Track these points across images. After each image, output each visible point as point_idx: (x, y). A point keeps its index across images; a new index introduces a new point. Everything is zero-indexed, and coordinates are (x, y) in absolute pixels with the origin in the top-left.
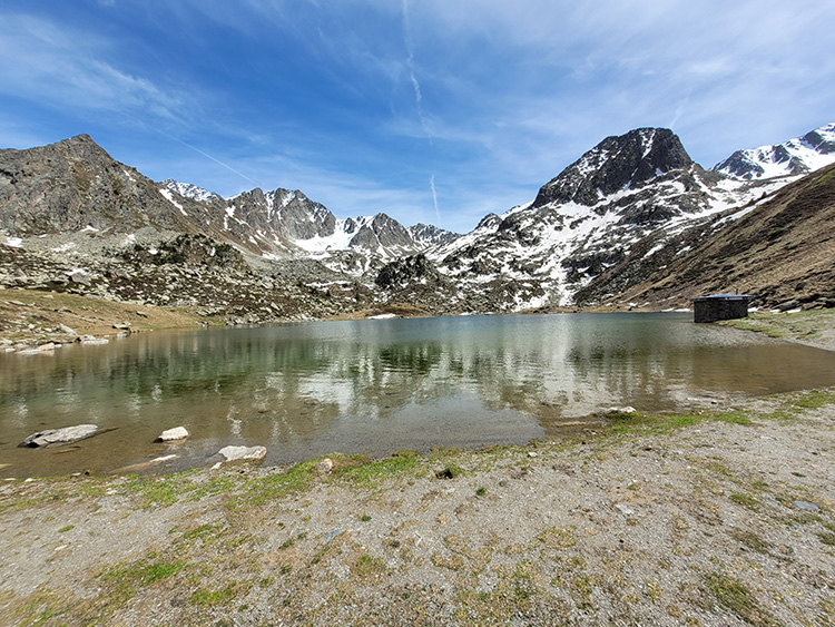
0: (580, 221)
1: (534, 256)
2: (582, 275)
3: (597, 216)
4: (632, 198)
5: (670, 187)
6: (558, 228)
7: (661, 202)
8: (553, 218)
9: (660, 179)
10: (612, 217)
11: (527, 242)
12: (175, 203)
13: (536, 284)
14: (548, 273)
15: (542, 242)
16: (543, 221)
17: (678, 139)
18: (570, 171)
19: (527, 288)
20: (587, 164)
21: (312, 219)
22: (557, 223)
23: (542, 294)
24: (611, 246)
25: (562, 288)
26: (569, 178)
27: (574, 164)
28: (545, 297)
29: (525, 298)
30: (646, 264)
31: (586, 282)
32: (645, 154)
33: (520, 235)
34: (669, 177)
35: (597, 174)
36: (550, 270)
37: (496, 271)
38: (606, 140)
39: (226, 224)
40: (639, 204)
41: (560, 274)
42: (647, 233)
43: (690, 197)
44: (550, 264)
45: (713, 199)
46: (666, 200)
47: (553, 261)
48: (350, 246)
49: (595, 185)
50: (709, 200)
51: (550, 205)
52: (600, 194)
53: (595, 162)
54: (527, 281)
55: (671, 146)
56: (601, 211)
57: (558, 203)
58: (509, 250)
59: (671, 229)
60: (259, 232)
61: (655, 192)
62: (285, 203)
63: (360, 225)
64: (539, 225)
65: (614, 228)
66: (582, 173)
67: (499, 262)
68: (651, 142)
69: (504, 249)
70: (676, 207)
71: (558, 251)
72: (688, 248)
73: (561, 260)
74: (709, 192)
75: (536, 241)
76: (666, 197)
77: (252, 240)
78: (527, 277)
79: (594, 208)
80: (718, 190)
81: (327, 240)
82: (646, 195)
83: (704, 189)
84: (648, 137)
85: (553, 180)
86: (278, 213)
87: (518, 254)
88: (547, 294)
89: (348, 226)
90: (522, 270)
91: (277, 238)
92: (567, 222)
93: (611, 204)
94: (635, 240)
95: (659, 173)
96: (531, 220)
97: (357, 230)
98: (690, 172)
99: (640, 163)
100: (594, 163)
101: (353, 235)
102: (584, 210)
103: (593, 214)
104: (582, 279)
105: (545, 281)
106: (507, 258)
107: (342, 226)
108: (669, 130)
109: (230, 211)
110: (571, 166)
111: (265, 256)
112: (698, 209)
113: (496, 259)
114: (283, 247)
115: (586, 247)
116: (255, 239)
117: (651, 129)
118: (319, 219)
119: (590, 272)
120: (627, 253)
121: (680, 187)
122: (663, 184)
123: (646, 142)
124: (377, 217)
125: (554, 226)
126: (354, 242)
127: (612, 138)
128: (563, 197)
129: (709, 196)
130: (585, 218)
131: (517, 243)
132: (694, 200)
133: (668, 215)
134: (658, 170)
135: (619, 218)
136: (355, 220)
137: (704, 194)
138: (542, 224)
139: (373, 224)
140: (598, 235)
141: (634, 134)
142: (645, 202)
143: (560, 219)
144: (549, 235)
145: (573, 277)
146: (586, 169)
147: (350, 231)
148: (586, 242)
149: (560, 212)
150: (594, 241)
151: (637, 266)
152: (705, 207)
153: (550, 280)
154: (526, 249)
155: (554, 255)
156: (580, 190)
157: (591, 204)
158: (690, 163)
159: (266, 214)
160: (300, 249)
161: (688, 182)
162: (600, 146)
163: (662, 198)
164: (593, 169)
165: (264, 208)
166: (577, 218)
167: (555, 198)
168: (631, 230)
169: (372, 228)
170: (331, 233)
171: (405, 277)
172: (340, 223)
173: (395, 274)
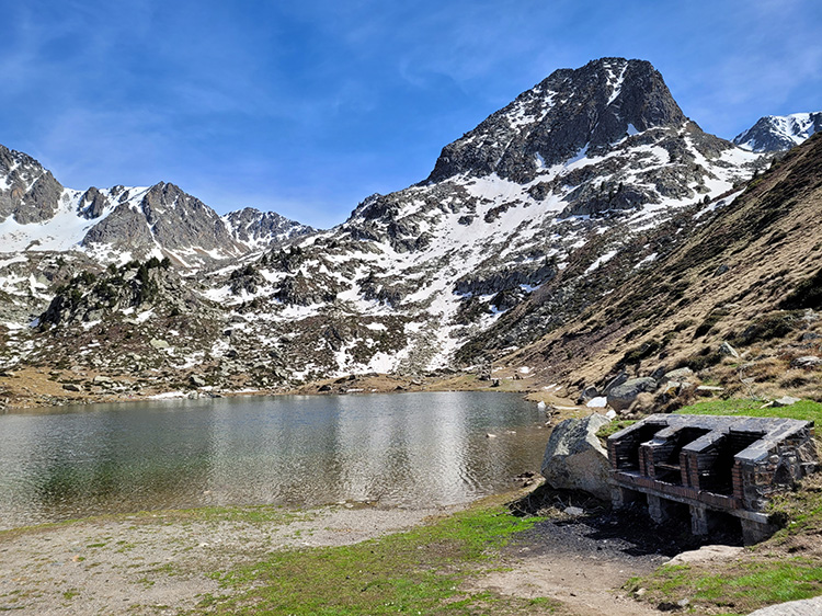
0: (503, 208)
1: (410, 270)
2: (484, 308)
3: (532, 200)
4: (588, 172)
5: (647, 155)
6: (465, 221)
7: (631, 178)
8: (458, 201)
9: (633, 142)
10: (555, 203)
11: (406, 243)
13: (394, 324)
14: (428, 303)
15: (433, 243)
16: (441, 206)
17: (660, 78)
18: (495, 122)
19: (372, 334)
20: (522, 112)
21: (2, 184)
22: (464, 212)
23: (399, 346)
24: (542, 253)
25: (443, 333)
26: (491, 133)
27: (502, 112)
28: (403, 354)
29: (361, 354)
30: (582, 287)
31: (487, 322)
32: (611, 100)
33: (393, 230)
34: (648, 140)
35: (536, 130)
36: (433, 297)
37: (327, 298)
38: (554, 75)
40: (597, 182)
41: (447, 305)
42: (601, 231)
43: (674, 173)
44: (435, 286)
45: (712, 176)
46: (638, 175)
47: (442, 281)
48: (84, 243)
49: (531, 148)
50: (705, 178)
51: (458, 180)
52: (539, 163)
53: (535, 110)
54: (379, 320)
55: (649, 89)
56: (539, 193)
57: (470, 176)
58: (369, 257)
59: (639, 224)
61: (623, 161)
63: (115, 203)
64: (431, 214)
65: (554, 222)
66: (513, 126)
67: (341, 279)
68: (621, 80)
69: (358, 255)
70: (652, 187)
71: (456, 263)
72: (652, 257)
73: (455, 279)
74: (705, 165)
75: (421, 243)
76: (639, 171)
78: (386, 310)
79: (528, 186)
80: (722, 164)
81: (33, 229)
82: (610, 166)
83: (700, 160)
84: (616, 72)
85: (466, 136)
87: (381, 264)
88: (411, 345)
89: (87, 204)
90: (380, 297)
92: (481, 210)
93: (555, 181)
94: (581, 244)
95: (632, 131)
96: (420, 203)
97: (106, 212)
98: (679, 133)
99: (603, 112)
100: (534, 112)
101: (96, 221)
102: (513, 190)
103: (525, 198)
104: (485, 316)
105: (416, 319)
106: (359, 274)
107: (75, 203)
108: (647, 63)
110: (497, 114)
112: (686, 192)
113: (337, 274)
115: (503, 254)
117: (621, 60)
118: (20, 185)
119: (497, 302)
120: (562, 266)
121: (662, 155)
122: (637, 149)
123: (613, 81)
124: (154, 189)
125: (459, 216)
126: (93, 236)
127: (564, 72)
128: (479, 166)
129: (705, 172)
130: (512, 204)
131: (386, 246)
132: (681, 176)
133: (638, 200)
134: (630, 126)
135: (566, 204)
136: (104, 192)
137: (698, 167)
138: (437, 211)
139: (144, 203)
140: (528, 233)
141: (595, 67)
142: (608, 178)
143: (471, 204)
144: (447, 232)
145: (468, 313)
146: (520, 120)
147: (91, 213)
148: (506, 245)
149: (472, 191)
150: (519, 245)
151: (568, 291)
152: (698, 189)
153: (426, 316)
154: (399, 256)
155: (447, 268)
156: (507, 155)
157: (524, 180)
158: (680, 118)
161: (674, 147)
162: (544, 85)
163: (633, 172)
164: (532, 120)
166: (498, 203)
167: (466, 167)
168: (580, 226)
169: (140, 210)
170: (45, 214)
171: (97, 307)
172: (71, 196)
173: (76, 300)
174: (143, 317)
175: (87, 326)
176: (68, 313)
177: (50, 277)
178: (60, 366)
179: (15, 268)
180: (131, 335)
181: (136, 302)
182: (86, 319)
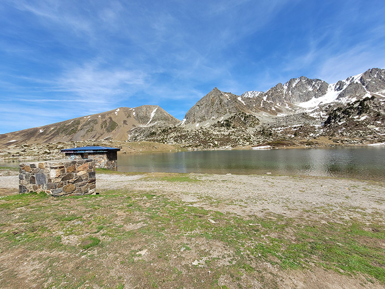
12: (242, 101)
21: (310, 89)
39: (262, 104)
48: (337, 99)
60: (278, 104)
62: (294, 85)
63: (348, 83)
77: (273, 109)
81: (320, 99)
86: (290, 92)
89: (338, 87)
91: (287, 105)
97: (345, 87)
101: (341, 91)
107: (333, 87)
109: (265, 98)
111: (278, 115)
114: (290, 109)
116: (275, 108)
118: (316, 87)
124: (365, 73)
126: (340, 96)
136: (344, 81)
139: (361, 79)
147: (339, 89)
159: (283, 94)
160: (300, 108)
165: (281, 92)
169: (359, 82)
170: (324, 93)
171: (344, 117)
172: (332, 86)
173: (336, 116)
174: (363, 118)
175: (340, 124)
176: (333, 121)
177: (326, 111)
178: (332, 136)
179: (316, 110)
180: (357, 125)
181: (360, 113)
182: (340, 121)
